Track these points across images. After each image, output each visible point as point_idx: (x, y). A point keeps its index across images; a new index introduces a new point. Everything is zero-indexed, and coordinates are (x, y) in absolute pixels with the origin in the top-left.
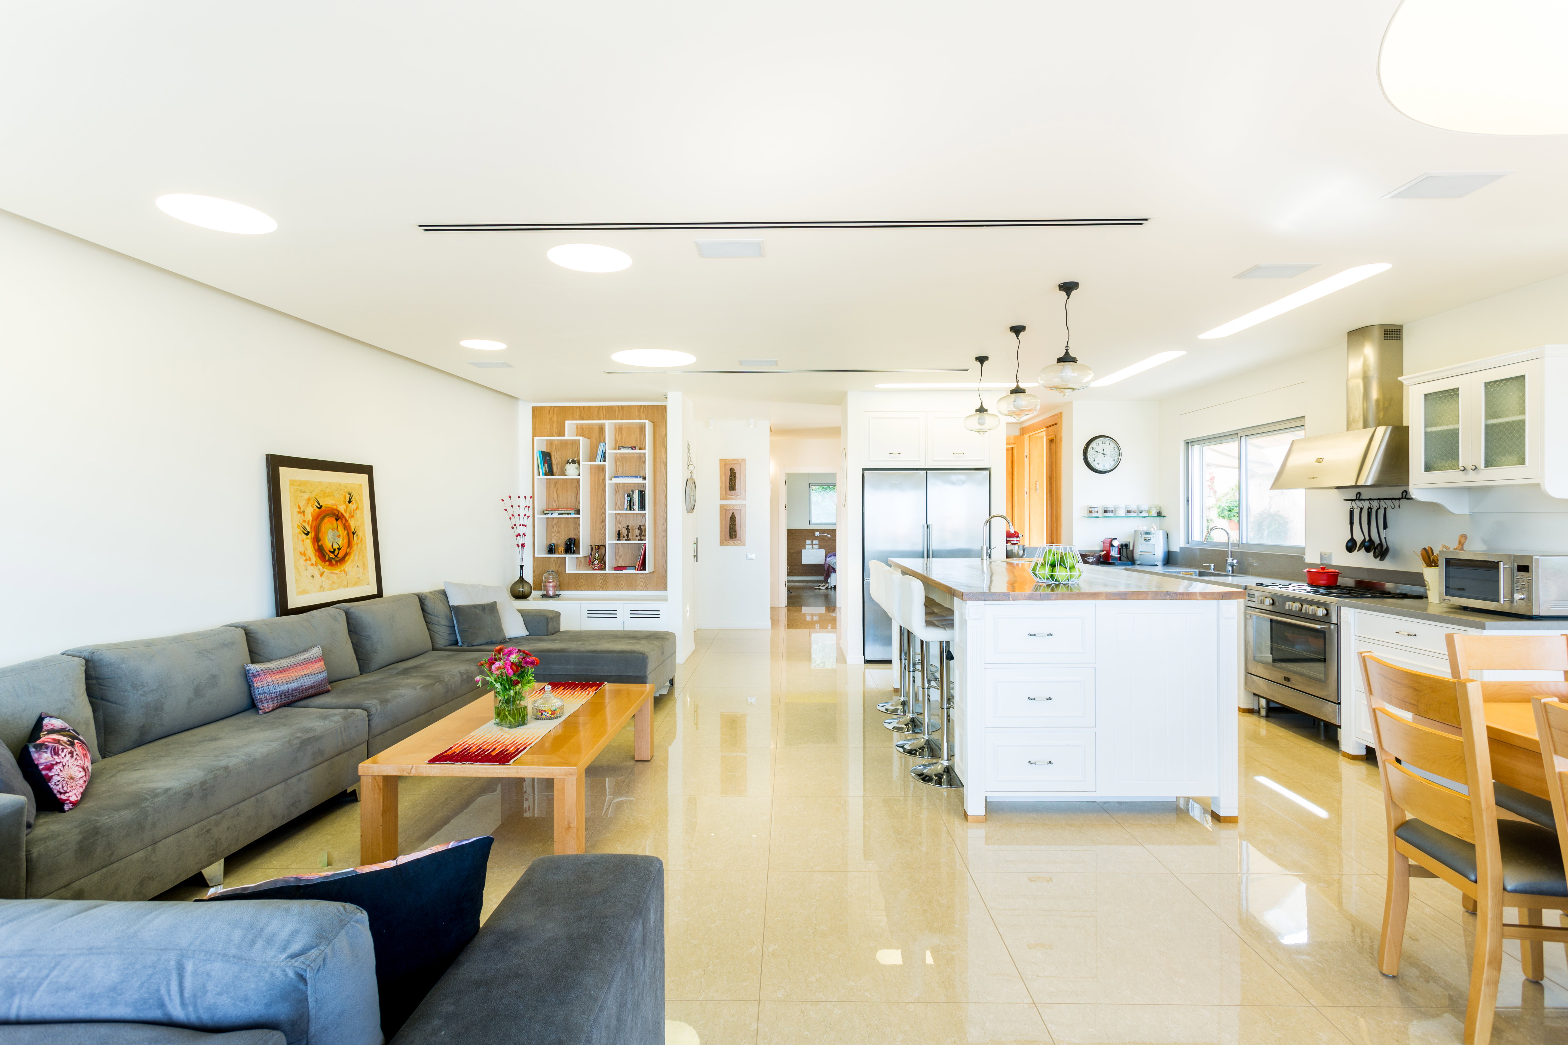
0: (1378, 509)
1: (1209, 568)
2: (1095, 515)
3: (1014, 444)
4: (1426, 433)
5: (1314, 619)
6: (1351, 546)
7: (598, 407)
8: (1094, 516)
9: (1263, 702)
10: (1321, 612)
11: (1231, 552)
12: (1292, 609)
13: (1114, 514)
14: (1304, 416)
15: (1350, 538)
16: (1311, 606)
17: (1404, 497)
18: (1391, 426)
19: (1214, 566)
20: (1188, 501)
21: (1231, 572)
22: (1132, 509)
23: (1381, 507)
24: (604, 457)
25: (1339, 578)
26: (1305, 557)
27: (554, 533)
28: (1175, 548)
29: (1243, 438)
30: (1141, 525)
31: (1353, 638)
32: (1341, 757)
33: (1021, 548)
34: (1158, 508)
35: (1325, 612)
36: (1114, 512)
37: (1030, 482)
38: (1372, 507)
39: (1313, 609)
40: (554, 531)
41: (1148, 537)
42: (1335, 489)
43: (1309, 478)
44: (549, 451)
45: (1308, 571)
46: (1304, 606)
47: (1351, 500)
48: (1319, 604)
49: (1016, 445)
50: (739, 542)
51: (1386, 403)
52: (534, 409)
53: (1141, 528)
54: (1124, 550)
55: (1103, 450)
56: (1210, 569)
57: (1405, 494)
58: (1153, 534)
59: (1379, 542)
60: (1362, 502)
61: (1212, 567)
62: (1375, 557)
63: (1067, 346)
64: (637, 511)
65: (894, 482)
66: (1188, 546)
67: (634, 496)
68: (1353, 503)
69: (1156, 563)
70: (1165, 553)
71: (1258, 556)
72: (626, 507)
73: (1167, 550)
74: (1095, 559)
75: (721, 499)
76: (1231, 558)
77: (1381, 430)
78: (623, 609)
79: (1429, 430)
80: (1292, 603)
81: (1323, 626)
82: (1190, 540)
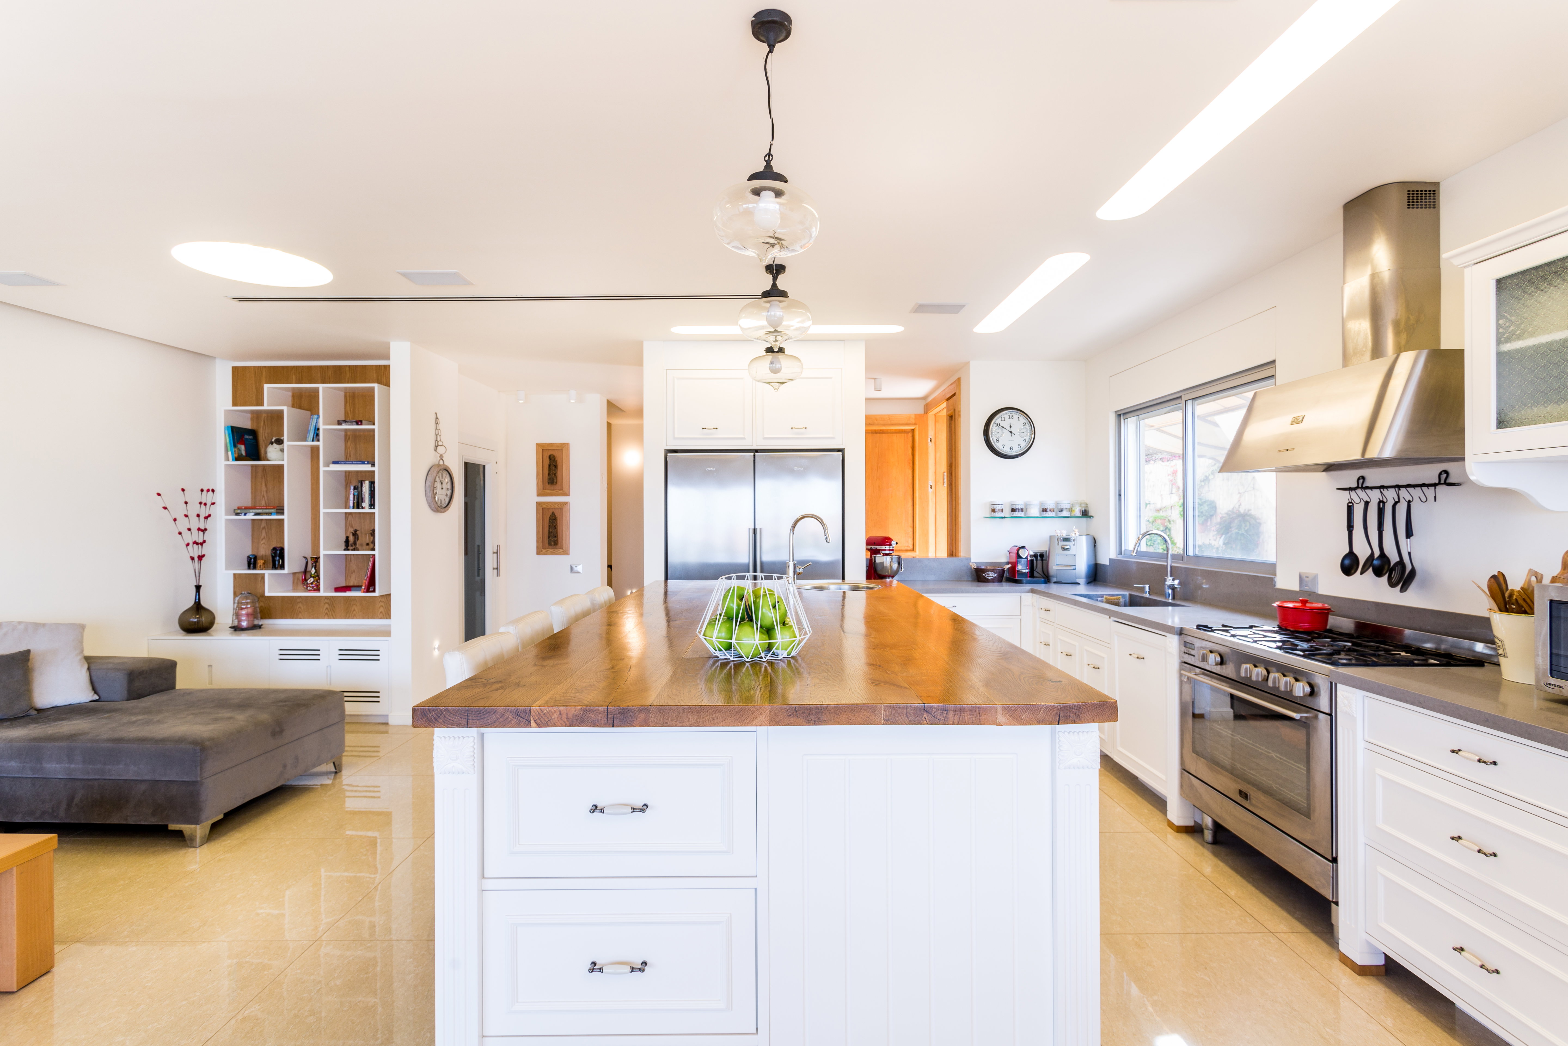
0: (1396, 503)
1: (1142, 590)
2: (999, 514)
3: (915, 424)
4: (1500, 355)
5: (1287, 699)
6: (1349, 565)
7: (321, 367)
8: (997, 516)
9: (1208, 822)
10: (1300, 689)
11: (1171, 567)
12: (1251, 677)
13: (1025, 514)
14: (1274, 362)
15: (1347, 551)
16: (1284, 676)
17: (1442, 481)
18: (1426, 351)
19: (1149, 587)
20: (1120, 495)
21: (1171, 598)
22: (1049, 507)
23: (1402, 499)
24: (318, 435)
25: (1330, 617)
26: (1275, 579)
27: (262, 540)
28: (1104, 559)
29: (1189, 403)
30: (1060, 528)
31: (1361, 745)
32: (1337, 963)
33: (895, 560)
34: (1083, 505)
35: (1308, 689)
36: (1024, 510)
37: (935, 473)
38: (1385, 500)
39: (1286, 683)
40: (262, 537)
41: (1067, 545)
42: (1324, 470)
43: (1280, 451)
44: (255, 428)
45: (1279, 606)
46: (1272, 676)
47: (1350, 489)
48: (1298, 675)
49: (917, 426)
50: (561, 550)
51: (1412, 318)
52: (235, 369)
53: (1058, 532)
54: (1038, 562)
55: (1011, 427)
56: (1144, 592)
57: (1444, 476)
58: (1074, 541)
59: (1398, 559)
60: (1368, 491)
61: (1147, 589)
62: (1392, 585)
63: (769, 155)
64: (367, 510)
65: (708, 469)
66: (1120, 558)
67: (364, 489)
68: (1353, 494)
69: (1078, 581)
70: (1089, 567)
71: (1209, 575)
72: (351, 504)
73: (1092, 562)
74: (996, 575)
75: (538, 495)
76: (1171, 576)
77: (1407, 359)
78: (329, 647)
79: (1507, 347)
80: (1251, 666)
81: (1305, 715)
82: (1123, 549)
